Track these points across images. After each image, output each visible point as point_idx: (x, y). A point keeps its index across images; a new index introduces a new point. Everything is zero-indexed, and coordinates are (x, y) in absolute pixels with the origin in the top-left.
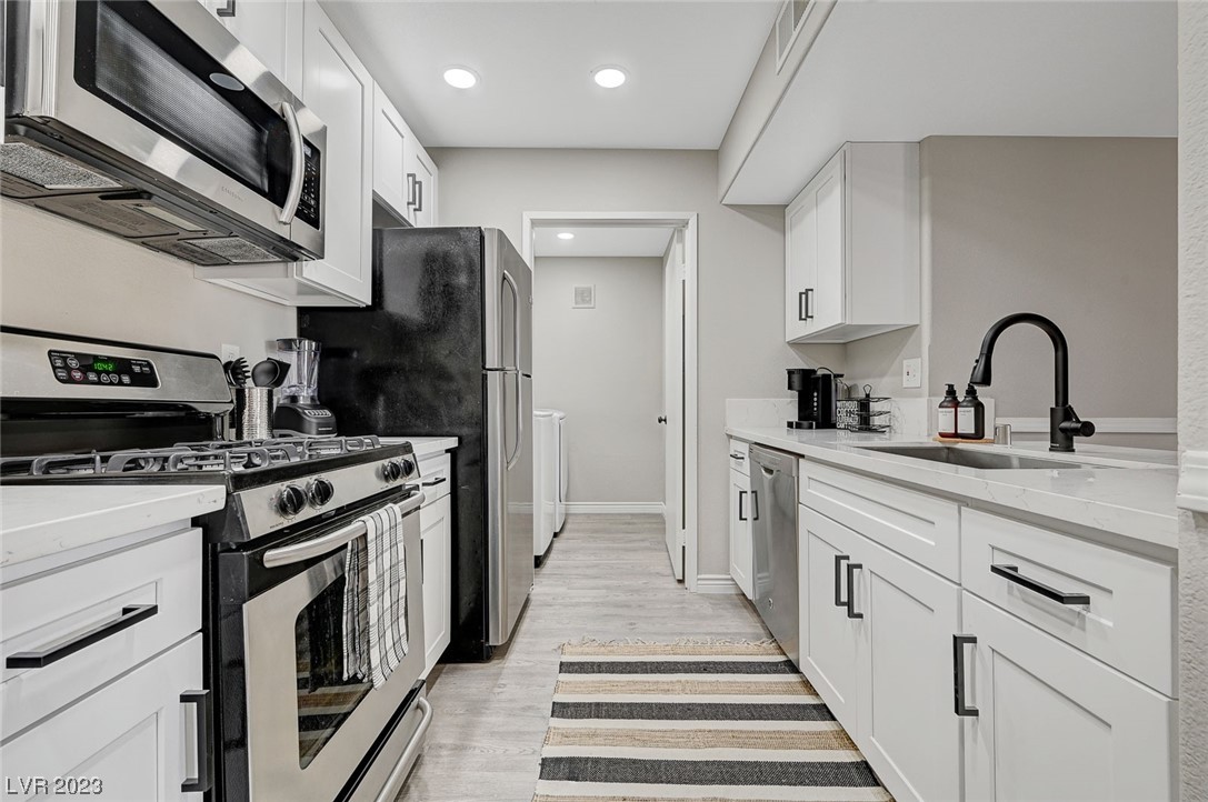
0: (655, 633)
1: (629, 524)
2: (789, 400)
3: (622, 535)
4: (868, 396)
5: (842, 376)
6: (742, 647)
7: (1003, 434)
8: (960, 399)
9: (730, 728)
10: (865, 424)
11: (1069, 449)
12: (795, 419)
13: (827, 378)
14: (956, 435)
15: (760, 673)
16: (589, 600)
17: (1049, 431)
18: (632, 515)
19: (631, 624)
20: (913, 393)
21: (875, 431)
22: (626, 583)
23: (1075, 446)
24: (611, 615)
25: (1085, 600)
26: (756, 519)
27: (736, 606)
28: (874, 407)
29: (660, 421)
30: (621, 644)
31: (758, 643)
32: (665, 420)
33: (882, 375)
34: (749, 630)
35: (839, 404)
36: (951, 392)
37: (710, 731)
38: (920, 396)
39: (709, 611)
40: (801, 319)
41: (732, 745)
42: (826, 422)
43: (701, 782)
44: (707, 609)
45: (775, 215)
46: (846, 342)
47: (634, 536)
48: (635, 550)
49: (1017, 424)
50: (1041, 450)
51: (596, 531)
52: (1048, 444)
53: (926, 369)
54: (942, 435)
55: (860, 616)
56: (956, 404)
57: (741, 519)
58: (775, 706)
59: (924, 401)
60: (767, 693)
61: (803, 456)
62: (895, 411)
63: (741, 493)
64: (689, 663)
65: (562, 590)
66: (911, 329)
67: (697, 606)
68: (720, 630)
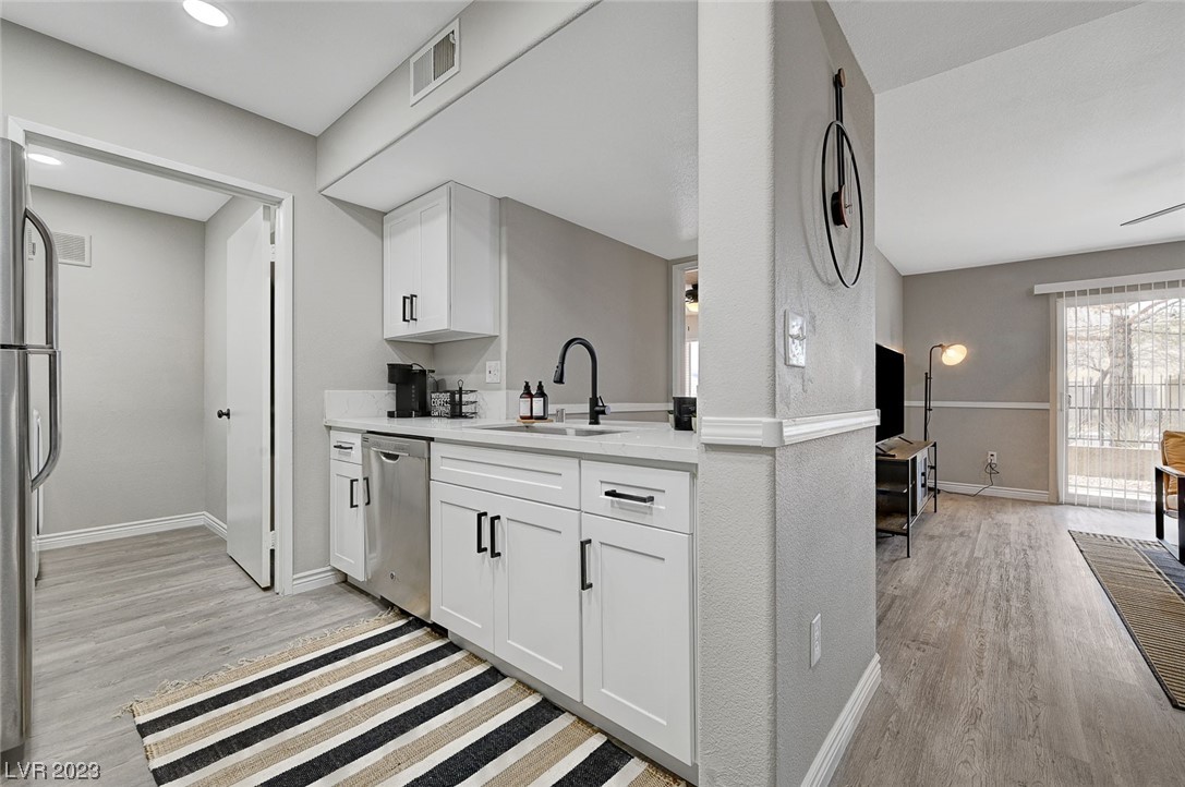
0: (260, 648)
1: (158, 545)
2: (387, 392)
3: (155, 560)
4: (461, 389)
5: (433, 371)
6: (363, 625)
7: (560, 416)
8: (534, 392)
9: (382, 694)
10: (456, 412)
11: (597, 423)
12: (393, 408)
13: (423, 372)
14: (531, 417)
15: (390, 640)
16: (144, 644)
17: (588, 411)
18: (157, 534)
19: (224, 649)
20: (494, 387)
21: (466, 417)
22: (191, 610)
23: (601, 421)
24: (186, 651)
25: (651, 499)
26: (368, 503)
27: (340, 594)
28: (465, 398)
29: (220, 415)
30: (221, 673)
31: (377, 617)
32: (228, 415)
33: (468, 372)
34: (362, 610)
35: (433, 395)
36: (527, 387)
37: (364, 705)
38: (499, 389)
39: (315, 607)
40: (404, 320)
41: (390, 705)
42: (425, 412)
43: (376, 747)
44: (312, 606)
45: (375, 219)
46: (434, 345)
47: (173, 558)
48: (184, 572)
49: (569, 408)
50: (585, 425)
51: (108, 564)
52: (588, 421)
53: (504, 369)
54: (523, 418)
55: (499, 554)
56: (531, 396)
57: (352, 506)
58: (413, 660)
59: (503, 393)
60: (402, 653)
61: (432, 439)
62: (481, 402)
63: (352, 481)
64: (316, 660)
65: (90, 646)
66: (493, 338)
67: (298, 607)
68: (335, 619)
